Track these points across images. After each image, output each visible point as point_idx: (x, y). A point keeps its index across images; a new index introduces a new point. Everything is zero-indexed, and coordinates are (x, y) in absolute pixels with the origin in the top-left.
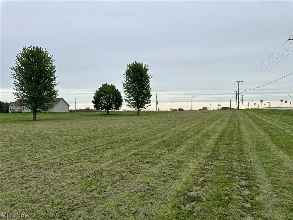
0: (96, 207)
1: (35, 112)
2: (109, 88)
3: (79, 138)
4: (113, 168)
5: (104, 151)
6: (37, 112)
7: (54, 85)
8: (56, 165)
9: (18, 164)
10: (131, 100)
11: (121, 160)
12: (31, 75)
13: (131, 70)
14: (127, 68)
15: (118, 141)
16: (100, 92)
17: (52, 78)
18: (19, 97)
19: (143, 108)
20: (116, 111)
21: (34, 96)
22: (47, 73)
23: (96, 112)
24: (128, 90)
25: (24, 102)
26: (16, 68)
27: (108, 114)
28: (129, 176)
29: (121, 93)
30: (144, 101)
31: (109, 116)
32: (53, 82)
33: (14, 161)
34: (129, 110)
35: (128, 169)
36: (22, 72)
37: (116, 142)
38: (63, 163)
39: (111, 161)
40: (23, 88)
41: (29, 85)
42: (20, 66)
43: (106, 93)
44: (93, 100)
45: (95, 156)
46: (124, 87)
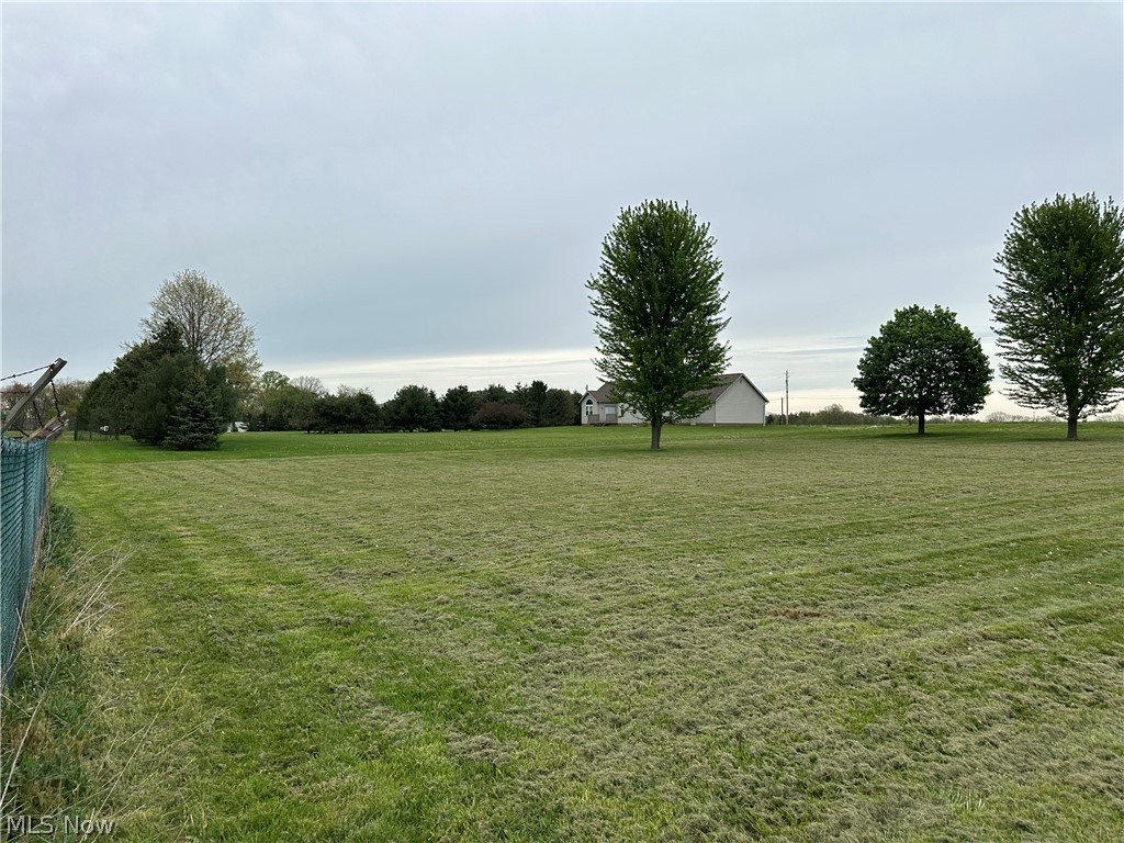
0: (907, 805)
1: (656, 423)
2: (924, 325)
3: (810, 521)
4: (970, 662)
5: (919, 585)
6: (661, 423)
7: (717, 326)
8: (737, 610)
9: (618, 590)
10: (1031, 370)
11: (1004, 635)
12: (644, 301)
13: (1033, 238)
14: (1012, 231)
15: (980, 549)
16: (886, 341)
17: (708, 303)
18: (610, 375)
19: (1100, 407)
20: (958, 421)
21: (655, 368)
22: (693, 288)
23: (867, 422)
24: (1017, 327)
25: (625, 388)
26: (601, 282)
27: (921, 432)
28: (1052, 707)
29: (981, 342)
30: (1104, 374)
31: (925, 440)
32: (713, 317)
33: (609, 580)
34: (1019, 417)
35: (1043, 678)
36: (620, 293)
37: (969, 552)
38: (763, 608)
39: (955, 632)
40: (622, 344)
41: (639, 332)
42: (613, 273)
43: (914, 346)
44: (858, 374)
45: (882, 601)
46: (1000, 313)
